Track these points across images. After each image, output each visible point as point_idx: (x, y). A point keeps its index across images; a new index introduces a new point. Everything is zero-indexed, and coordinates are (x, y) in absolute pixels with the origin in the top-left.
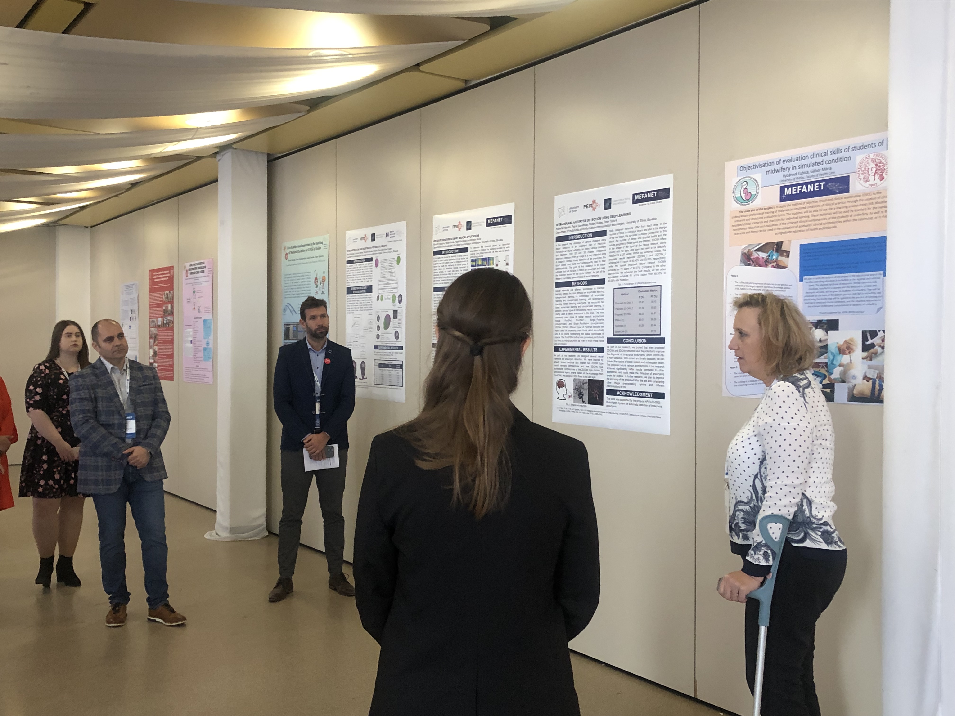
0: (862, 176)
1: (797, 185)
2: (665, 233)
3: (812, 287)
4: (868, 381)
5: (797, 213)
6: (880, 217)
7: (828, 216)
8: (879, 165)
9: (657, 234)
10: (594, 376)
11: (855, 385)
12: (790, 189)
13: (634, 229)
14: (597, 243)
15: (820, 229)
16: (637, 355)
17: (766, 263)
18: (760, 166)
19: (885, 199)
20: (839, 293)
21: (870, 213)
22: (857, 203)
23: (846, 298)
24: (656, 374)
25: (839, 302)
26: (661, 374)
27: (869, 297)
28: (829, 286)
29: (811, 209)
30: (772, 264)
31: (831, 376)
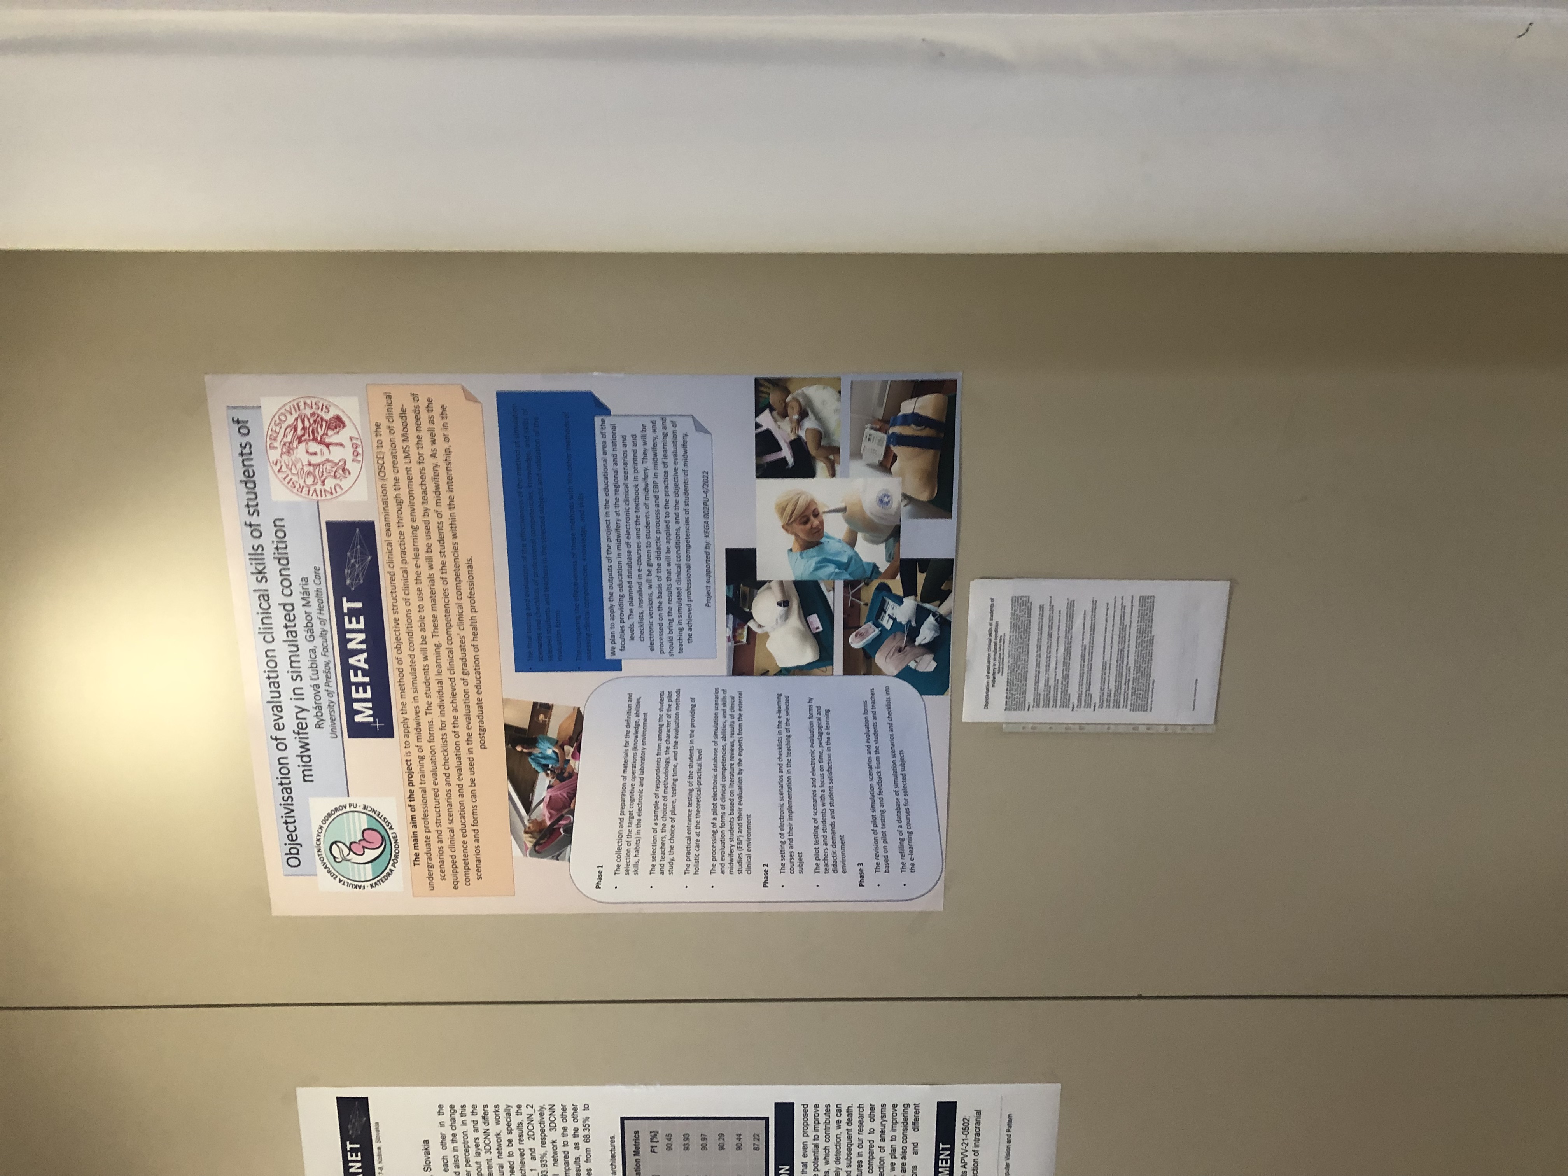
0: (330, 483)
1: (347, 684)
2: (469, 1110)
3: (637, 633)
4: (895, 458)
5: (427, 682)
6: (445, 427)
7: (439, 587)
8: (300, 433)
9: (472, 1135)
11: (905, 496)
12: (356, 706)
15: (473, 610)
17: (566, 776)
18: (289, 801)
19: (396, 412)
20: (653, 548)
21: (434, 456)
22: (405, 498)
23: (668, 527)
24: (883, 1132)
25: (678, 547)
26: (883, 1116)
27: (665, 457)
28: (635, 580)
29: (417, 640)
30: (569, 757)
31: (882, 569)
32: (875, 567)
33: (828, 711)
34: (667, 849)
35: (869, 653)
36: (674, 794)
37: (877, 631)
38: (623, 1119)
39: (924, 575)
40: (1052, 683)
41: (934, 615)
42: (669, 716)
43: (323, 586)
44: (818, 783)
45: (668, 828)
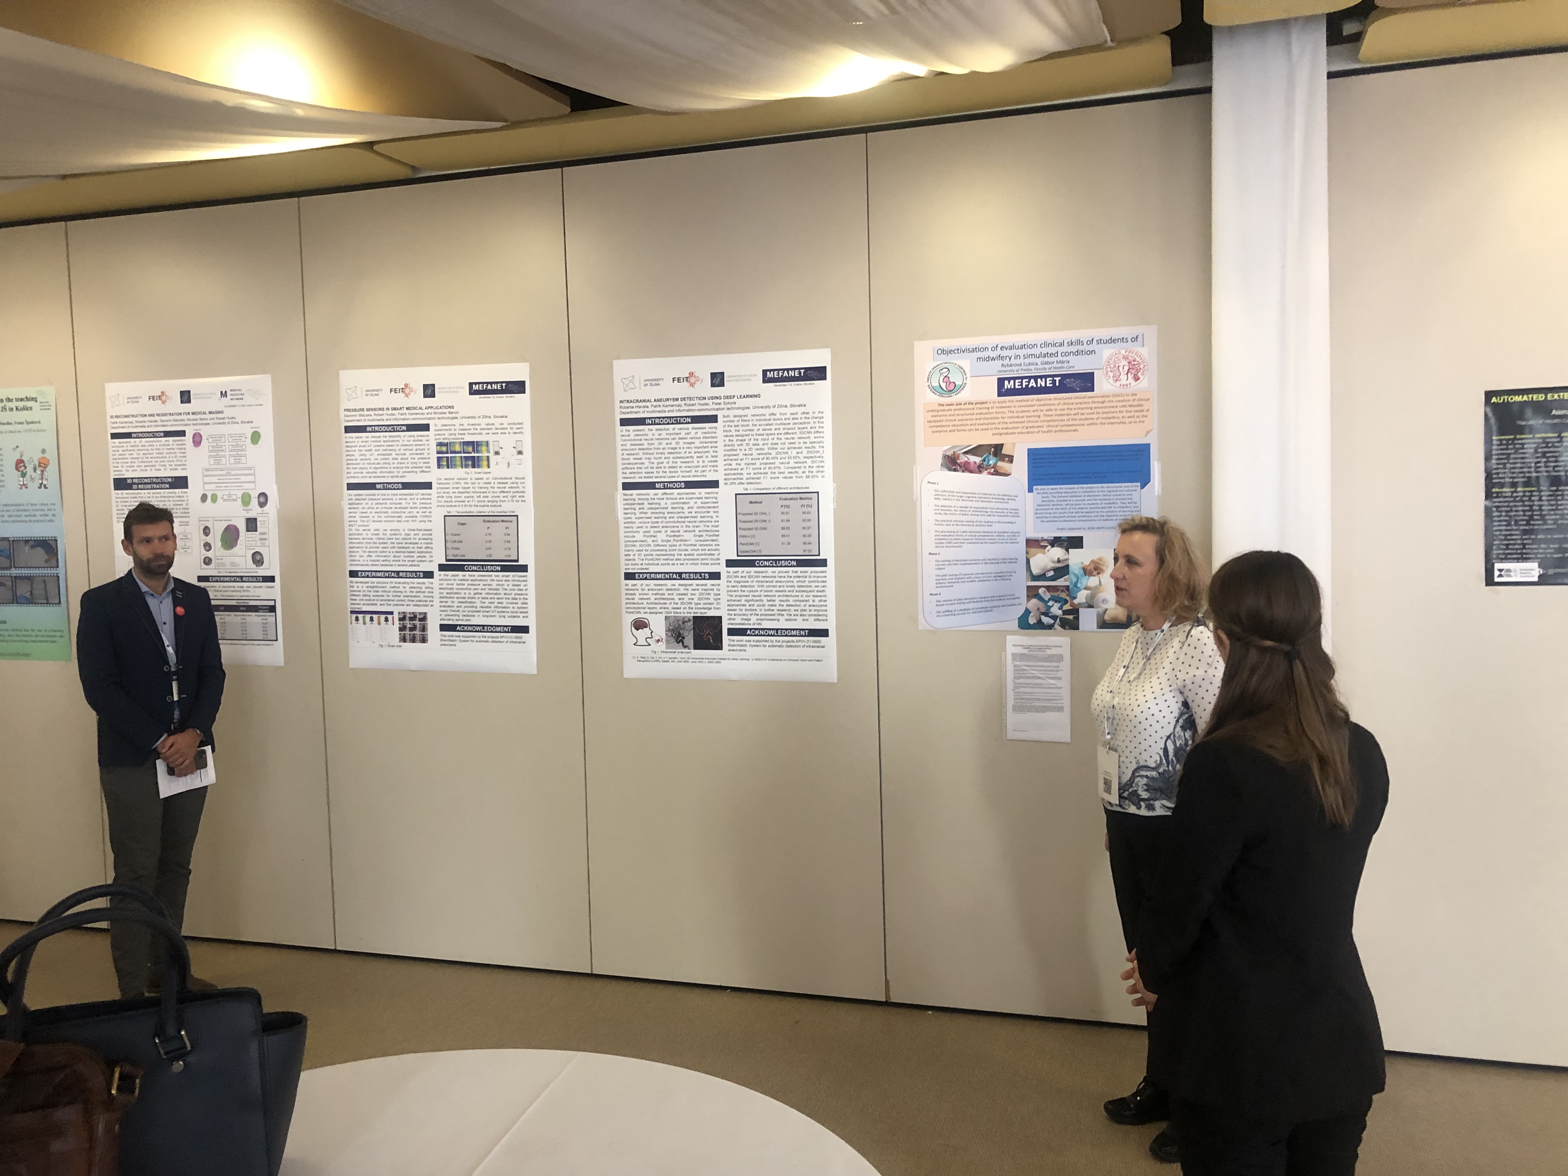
0: (1111, 374)
1: (1022, 378)
2: (821, 425)
3: (1044, 499)
5: (1023, 411)
6: (1135, 422)
7: (1065, 418)
8: (1132, 363)
9: (809, 426)
10: (703, 611)
11: (1106, 610)
12: (1012, 382)
13: (767, 417)
14: (700, 431)
15: (1055, 432)
16: (780, 582)
17: (980, 469)
18: (967, 351)
19: (1141, 403)
20: (1083, 506)
21: (1123, 417)
22: (1105, 405)
23: (1092, 512)
24: (814, 606)
25: (1083, 516)
26: (821, 606)
28: (1069, 498)
30: (988, 470)
31: (1074, 601)
32: (1075, 598)
33: (1011, 579)
34: (946, 512)
35: (1037, 596)
36: (971, 515)
37: (1047, 599)
38: (818, 493)
39: (1072, 618)
40: (1025, 672)
41: (1054, 623)
42: (1008, 513)
43: (1066, 369)
44: (978, 576)
45: (956, 512)
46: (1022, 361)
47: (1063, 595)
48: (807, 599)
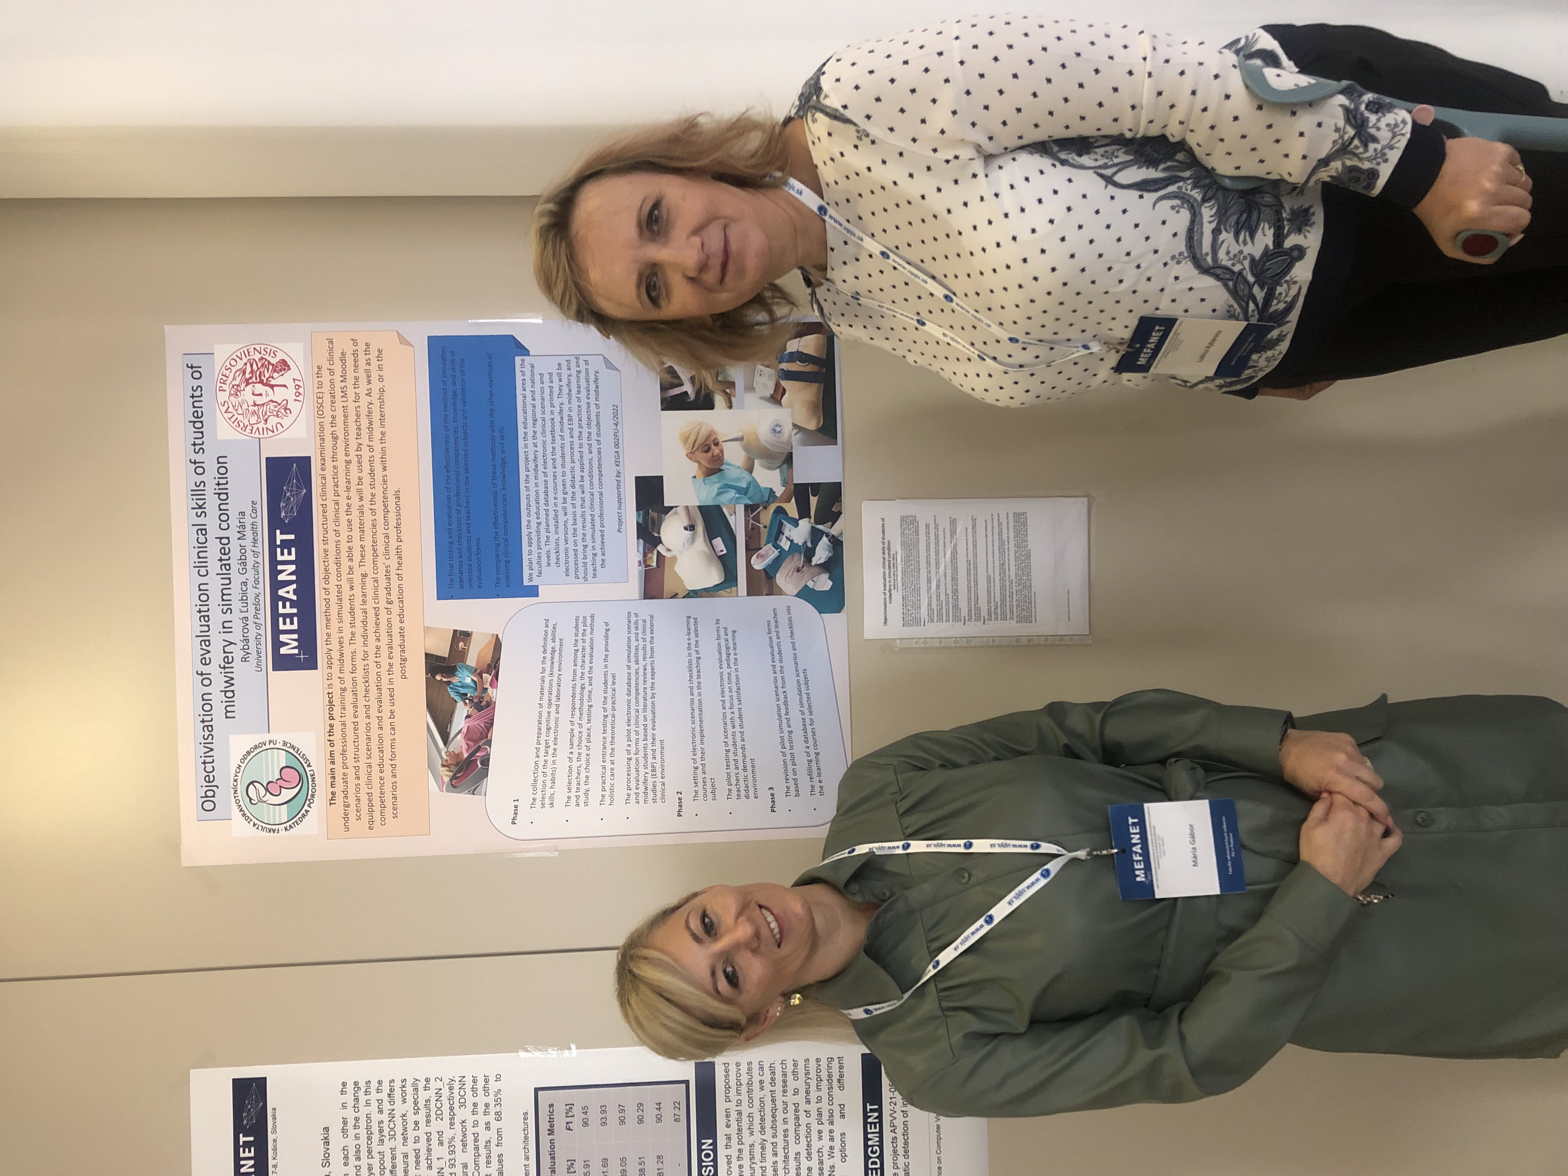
0: (273, 421)
1: (275, 615)
2: (374, 1085)
3: (553, 560)
5: (352, 611)
6: (380, 368)
7: (368, 518)
8: (248, 376)
9: (376, 1117)
12: (283, 638)
15: (399, 539)
17: (483, 705)
18: (209, 740)
19: (337, 355)
20: (568, 477)
21: (369, 395)
22: (340, 433)
23: (581, 457)
24: (808, 1092)
25: (591, 476)
26: (807, 1073)
27: (579, 392)
28: (551, 508)
29: (345, 570)
30: (487, 686)
31: (778, 494)
32: (772, 492)
33: (734, 632)
34: (583, 779)
35: (769, 574)
36: (589, 721)
37: (776, 553)
38: (537, 1090)
39: (817, 498)
40: (943, 598)
41: (827, 536)
42: (584, 641)
43: (259, 520)
44: (728, 705)
45: (584, 757)
46: (235, 618)
47: (766, 517)
48: (791, 1108)
